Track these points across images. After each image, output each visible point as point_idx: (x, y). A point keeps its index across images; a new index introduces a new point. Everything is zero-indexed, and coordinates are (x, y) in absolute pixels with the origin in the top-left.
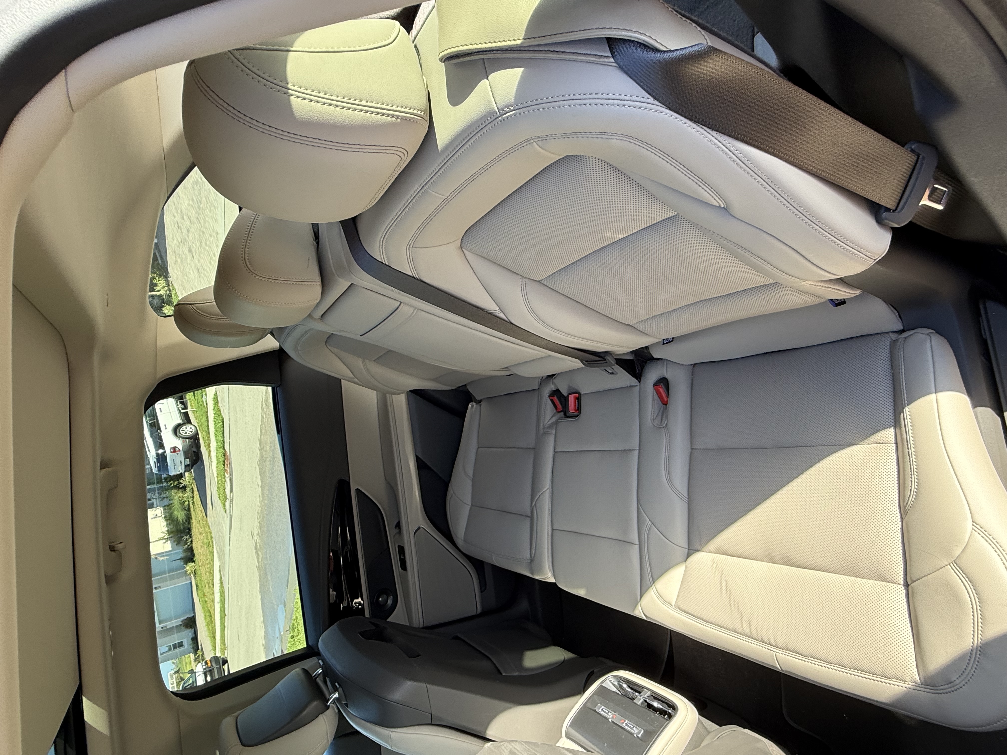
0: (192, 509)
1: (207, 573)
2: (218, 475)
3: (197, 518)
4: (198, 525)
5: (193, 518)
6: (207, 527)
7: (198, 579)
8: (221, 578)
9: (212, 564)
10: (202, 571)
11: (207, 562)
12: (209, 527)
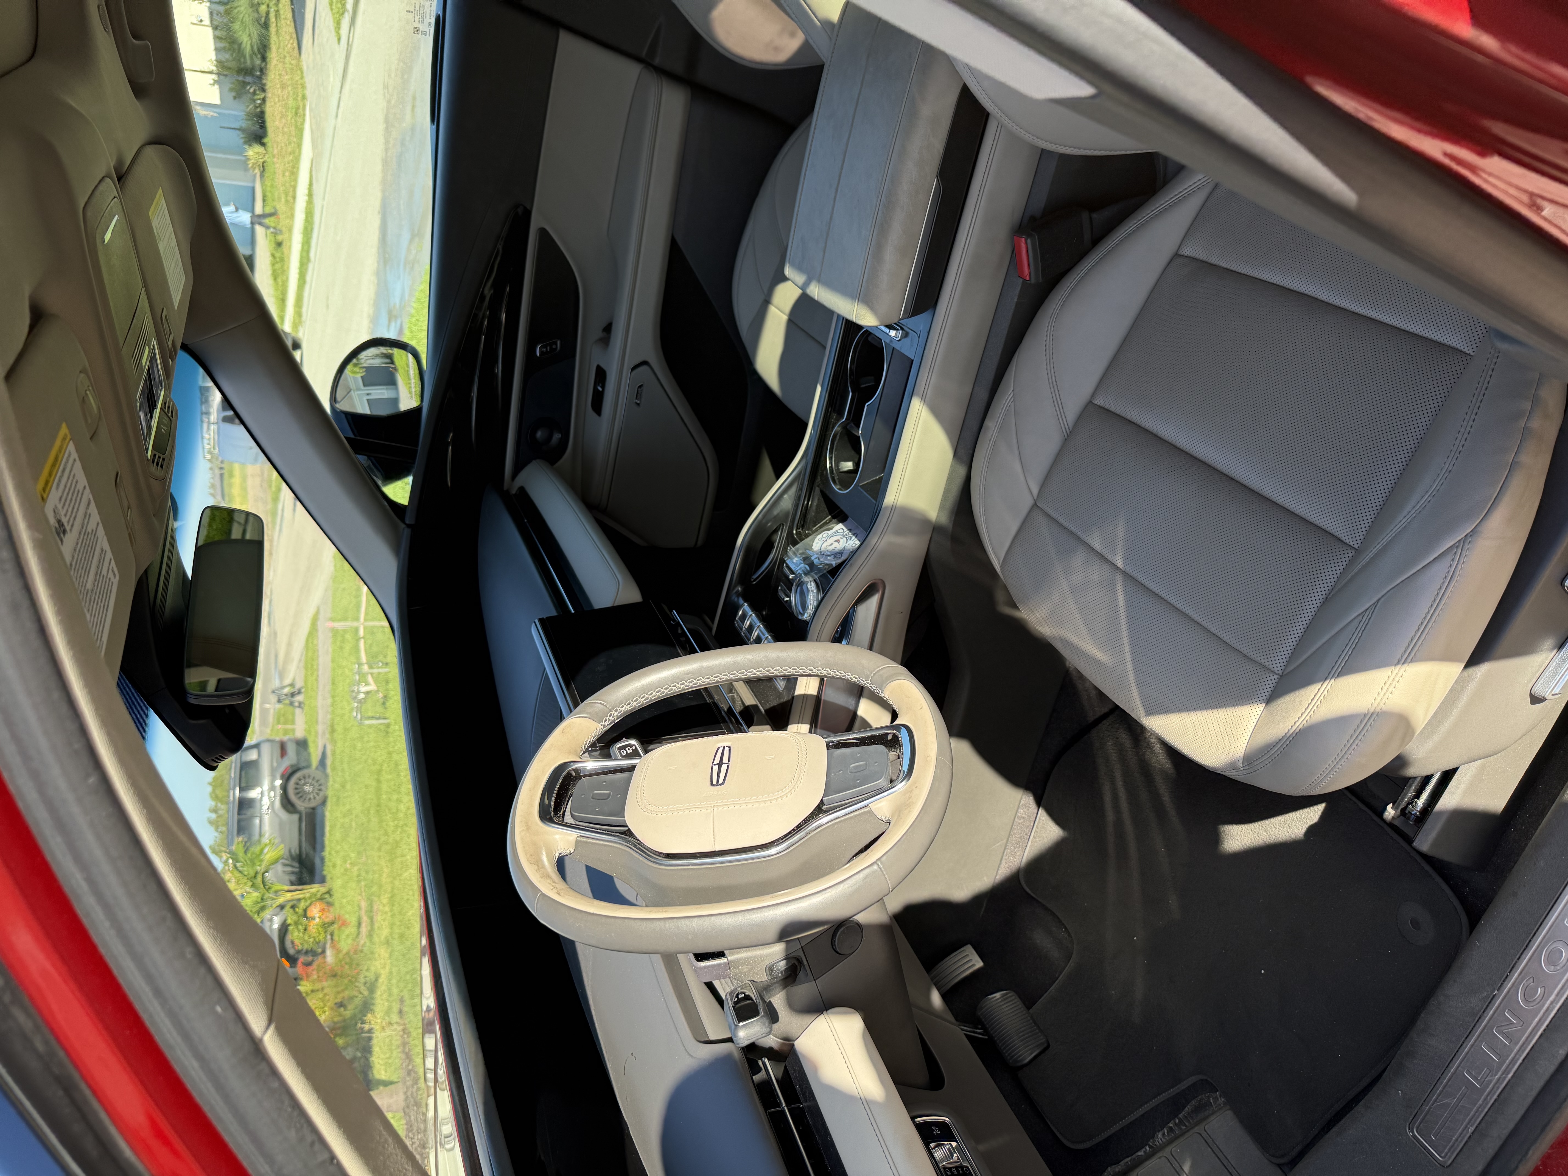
0: (273, 29)
1: (287, 174)
3: (280, 50)
4: (280, 66)
5: (274, 47)
6: (299, 72)
7: (268, 183)
8: (311, 185)
9: (297, 154)
10: (277, 166)
11: (290, 149)
12: (302, 73)
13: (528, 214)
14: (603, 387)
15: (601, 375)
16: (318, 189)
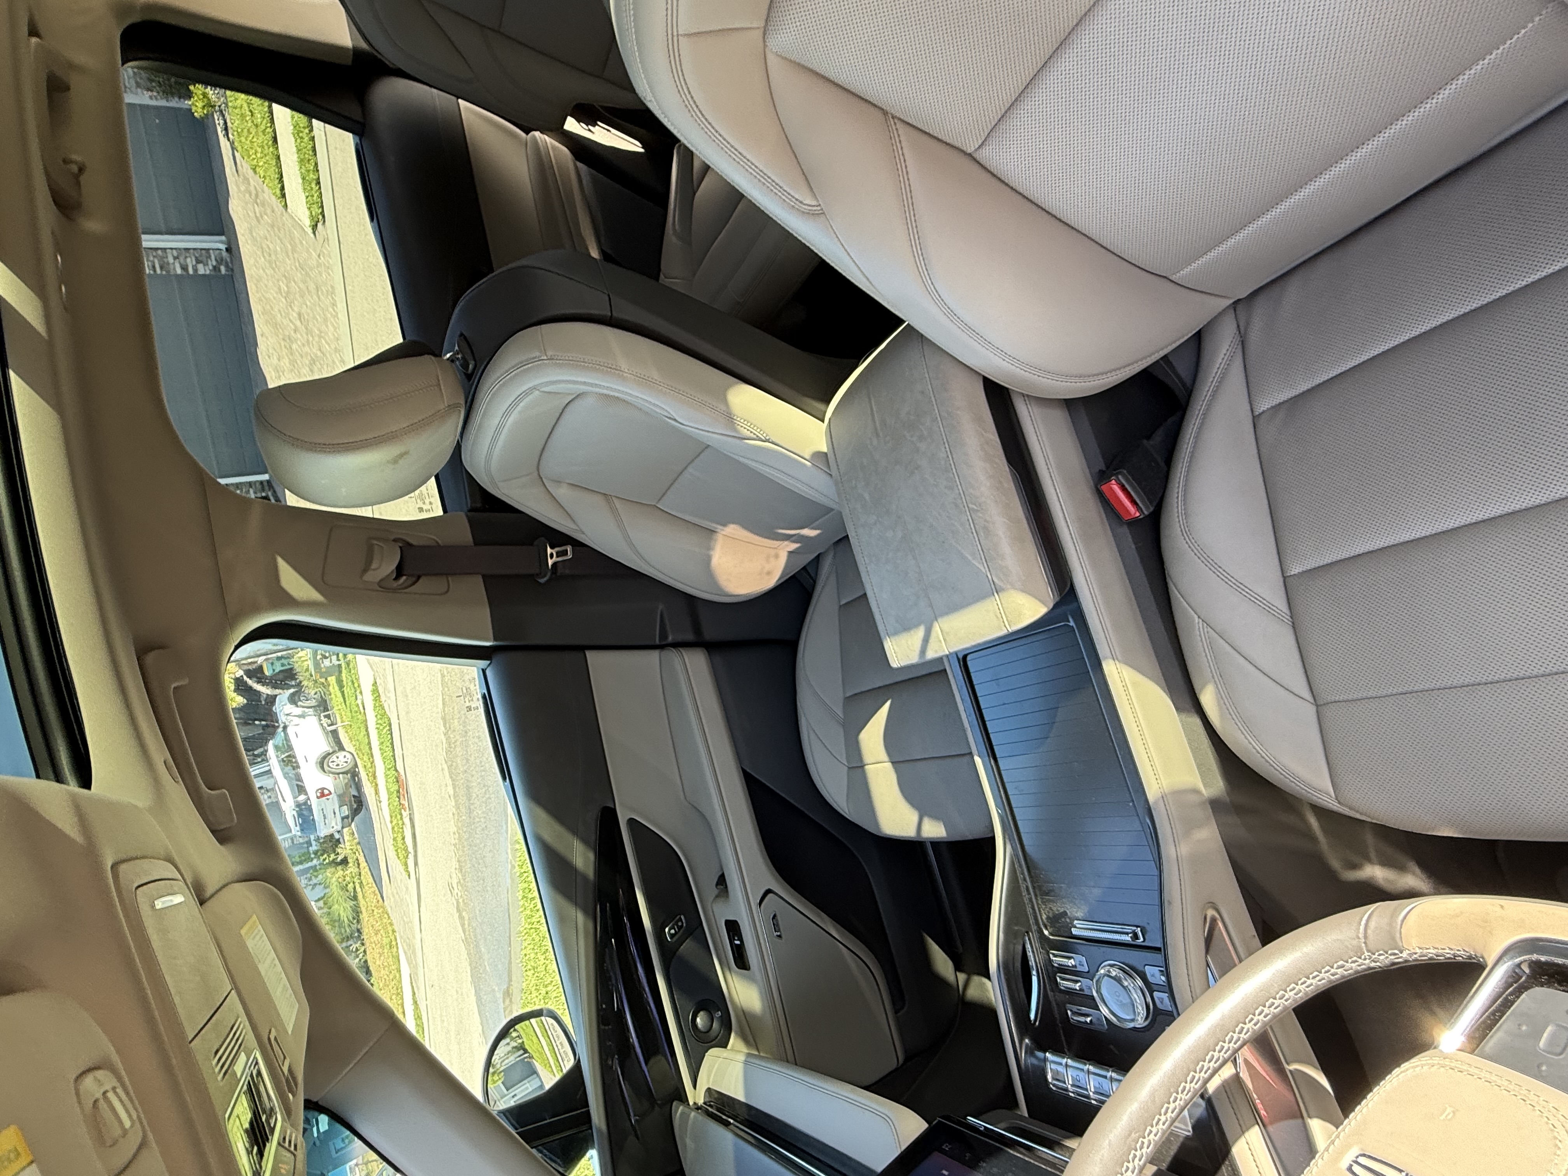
0: (360, 895)
2: (391, 817)
3: (369, 908)
4: (371, 919)
5: (363, 909)
6: (386, 916)
8: (414, 994)
9: (398, 977)
12: (388, 914)
13: (613, 812)
14: (741, 939)
15: (733, 928)
16: (420, 995)
